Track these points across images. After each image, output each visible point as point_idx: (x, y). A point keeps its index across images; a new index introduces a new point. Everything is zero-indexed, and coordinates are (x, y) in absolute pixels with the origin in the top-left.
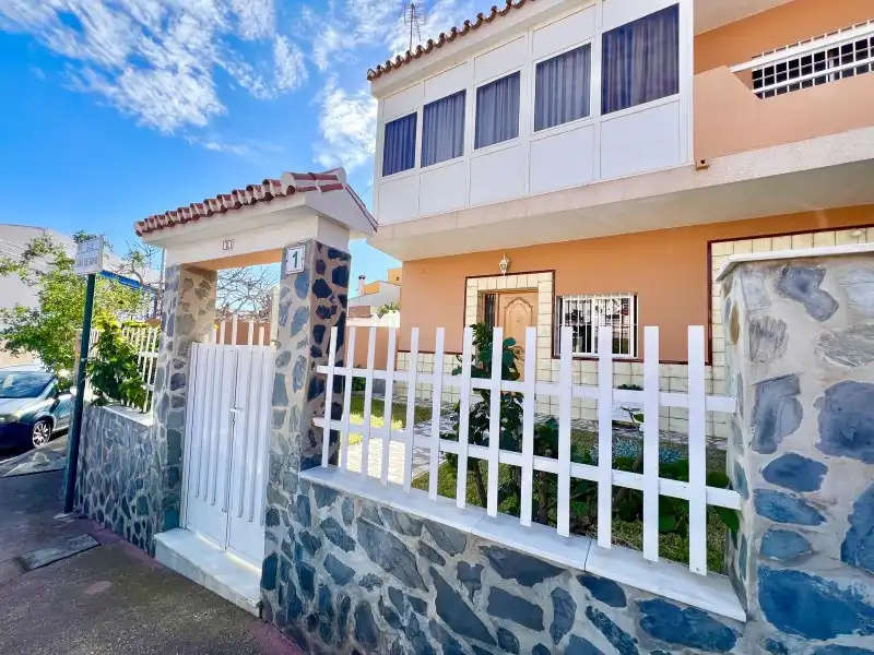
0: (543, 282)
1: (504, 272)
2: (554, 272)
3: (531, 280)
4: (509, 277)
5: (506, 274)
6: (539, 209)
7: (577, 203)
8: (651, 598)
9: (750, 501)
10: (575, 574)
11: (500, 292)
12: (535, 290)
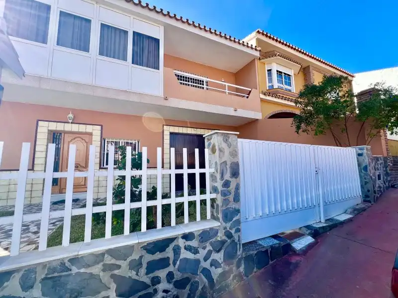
0: (96, 131)
1: (70, 121)
2: (102, 126)
3: (89, 129)
4: (73, 125)
5: (71, 123)
6: (100, 93)
7: (122, 97)
8: (201, 231)
9: (220, 195)
10: (180, 237)
11: (66, 132)
12: (91, 134)
